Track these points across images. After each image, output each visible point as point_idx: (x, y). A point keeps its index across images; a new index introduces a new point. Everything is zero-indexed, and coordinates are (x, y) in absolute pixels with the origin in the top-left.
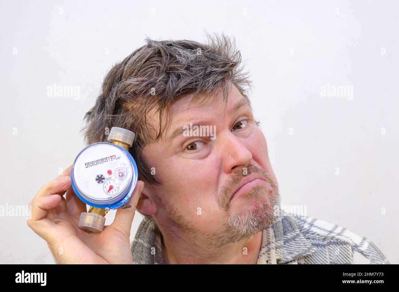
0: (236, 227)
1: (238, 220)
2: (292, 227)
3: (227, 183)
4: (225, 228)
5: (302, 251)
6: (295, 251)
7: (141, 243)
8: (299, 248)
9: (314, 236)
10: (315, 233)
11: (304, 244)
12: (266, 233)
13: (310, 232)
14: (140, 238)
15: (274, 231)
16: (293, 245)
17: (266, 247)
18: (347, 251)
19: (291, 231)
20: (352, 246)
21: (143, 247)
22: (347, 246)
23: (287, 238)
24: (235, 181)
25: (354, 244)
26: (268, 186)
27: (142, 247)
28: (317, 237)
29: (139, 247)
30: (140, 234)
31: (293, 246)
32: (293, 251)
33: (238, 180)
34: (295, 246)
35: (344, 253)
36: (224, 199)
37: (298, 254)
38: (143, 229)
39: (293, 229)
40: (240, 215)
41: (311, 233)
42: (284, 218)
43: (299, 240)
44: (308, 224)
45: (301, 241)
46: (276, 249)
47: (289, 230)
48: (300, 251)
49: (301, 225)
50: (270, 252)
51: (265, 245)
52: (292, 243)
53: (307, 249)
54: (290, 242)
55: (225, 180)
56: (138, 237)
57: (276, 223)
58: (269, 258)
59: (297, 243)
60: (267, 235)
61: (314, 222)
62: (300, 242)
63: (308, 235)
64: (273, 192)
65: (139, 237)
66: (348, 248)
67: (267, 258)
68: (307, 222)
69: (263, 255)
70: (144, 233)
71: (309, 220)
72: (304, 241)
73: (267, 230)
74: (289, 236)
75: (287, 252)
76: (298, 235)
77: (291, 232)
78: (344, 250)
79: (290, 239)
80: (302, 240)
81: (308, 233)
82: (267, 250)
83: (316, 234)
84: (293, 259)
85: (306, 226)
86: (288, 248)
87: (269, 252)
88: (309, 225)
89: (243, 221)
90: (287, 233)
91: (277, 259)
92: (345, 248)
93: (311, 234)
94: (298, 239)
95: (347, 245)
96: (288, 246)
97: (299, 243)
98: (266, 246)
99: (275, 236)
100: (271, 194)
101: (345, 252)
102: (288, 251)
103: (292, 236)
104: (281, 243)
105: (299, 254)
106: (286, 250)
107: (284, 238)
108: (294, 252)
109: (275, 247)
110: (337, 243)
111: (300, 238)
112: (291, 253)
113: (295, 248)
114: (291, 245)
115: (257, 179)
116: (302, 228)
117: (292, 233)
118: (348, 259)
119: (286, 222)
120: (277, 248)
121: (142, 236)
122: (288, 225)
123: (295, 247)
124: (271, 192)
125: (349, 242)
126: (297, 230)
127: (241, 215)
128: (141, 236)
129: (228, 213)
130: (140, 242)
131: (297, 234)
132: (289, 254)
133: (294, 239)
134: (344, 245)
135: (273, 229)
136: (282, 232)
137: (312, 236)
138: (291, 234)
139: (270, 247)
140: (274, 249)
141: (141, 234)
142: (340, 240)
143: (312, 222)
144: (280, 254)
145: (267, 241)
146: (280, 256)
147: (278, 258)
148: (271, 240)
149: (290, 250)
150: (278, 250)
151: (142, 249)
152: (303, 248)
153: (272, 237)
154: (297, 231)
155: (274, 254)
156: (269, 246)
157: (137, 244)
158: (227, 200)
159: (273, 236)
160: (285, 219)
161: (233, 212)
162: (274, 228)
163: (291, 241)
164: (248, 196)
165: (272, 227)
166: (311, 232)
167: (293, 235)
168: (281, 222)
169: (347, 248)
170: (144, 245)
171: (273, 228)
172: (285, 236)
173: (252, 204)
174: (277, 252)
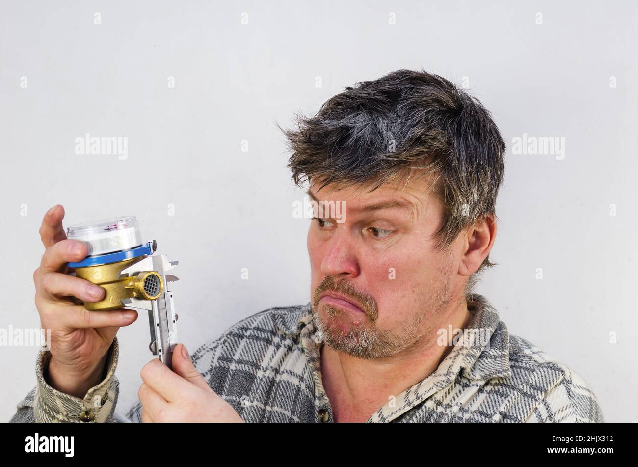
2: (502, 344)
5: (495, 371)
6: (488, 370)
9: (529, 360)
10: (532, 358)
11: (502, 365)
16: (491, 364)
17: (457, 352)
18: (554, 377)
20: (565, 378)
22: (559, 373)
23: (489, 353)
28: (533, 362)
32: (486, 370)
39: (502, 347)
45: (501, 362)
46: (466, 355)
47: (495, 346)
48: (492, 371)
50: (458, 356)
51: (456, 349)
52: (492, 361)
53: (501, 370)
54: (489, 360)
58: (453, 364)
66: (559, 376)
67: (451, 362)
69: (449, 360)
72: (505, 363)
77: (497, 349)
79: (490, 355)
80: (503, 361)
82: (455, 355)
84: (480, 378)
85: (527, 352)
86: (483, 365)
87: (456, 357)
90: (492, 348)
91: (461, 367)
92: (555, 375)
94: (499, 360)
95: (561, 373)
96: (485, 362)
98: (458, 350)
101: (551, 377)
102: (480, 368)
103: (496, 354)
104: (476, 352)
106: (480, 365)
111: (503, 359)
112: (483, 371)
113: (490, 367)
114: (488, 362)
117: (498, 351)
118: (549, 384)
119: (499, 337)
122: (498, 341)
125: (565, 372)
126: (506, 351)
131: (504, 355)
132: (480, 372)
133: (496, 357)
134: (557, 372)
138: (496, 352)
139: (461, 352)
140: (463, 355)
142: (557, 366)
144: (468, 363)
145: (462, 346)
146: (466, 364)
147: (463, 365)
149: (483, 368)
150: (468, 357)
152: (499, 368)
155: (461, 360)
163: (491, 359)
167: (498, 353)
169: (557, 375)
172: (488, 351)
174: (465, 359)
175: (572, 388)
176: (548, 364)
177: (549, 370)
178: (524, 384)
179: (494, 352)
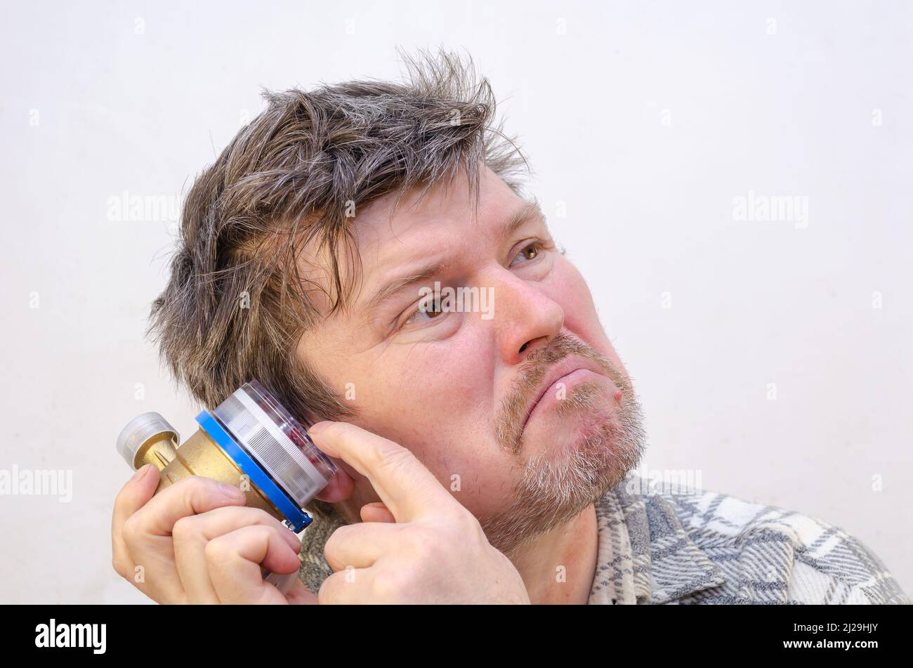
0: (544, 489)
1: (548, 472)
2: (668, 523)
3: (515, 385)
4: (519, 497)
5: (692, 578)
6: (675, 579)
7: (315, 564)
8: (686, 571)
9: (713, 540)
10: (714, 534)
11: (697, 562)
12: (609, 536)
13: (704, 533)
14: (312, 553)
15: (630, 532)
16: (671, 565)
17: (612, 569)
18: (783, 555)
19: (666, 533)
21: (319, 572)
22: (785, 545)
23: (658, 548)
24: (534, 376)
25: (800, 545)
26: (610, 386)
27: (318, 574)
28: (721, 540)
29: (310, 573)
30: (310, 544)
31: (671, 567)
32: (672, 579)
33: (538, 373)
34: (676, 568)
35: (775, 558)
36: (509, 425)
37: (683, 585)
38: (318, 531)
39: (671, 528)
40: (551, 458)
41: (705, 535)
42: (650, 503)
43: (685, 553)
44: (700, 517)
45: (689, 556)
46: (635, 572)
47: (660, 531)
48: (687, 580)
49: (685, 520)
50: (621, 578)
51: (608, 564)
52: (670, 560)
53: (704, 574)
54: (664, 559)
55: (509, 381)
56: (306, 549)
57: (634, 514)
58: (619, 594)
59: (681, 561)
60: (613, 540)
61: (715, 510)
62: (689, 558)
63: (701, 540)
64: (623, 399)
65: (308, 549)
66: (788, 548)
67: (614, 593)
68: (699, 511)
69: (604, 588)
70: (321, 540)
71: (703, 506)
72: (697, 555)
73: (612, 529)
74: (662, 543)
75: (657, 581)
76: (682, 543)
77: (665, 535)
78: (778, 553)
79: (663, 552)
80: (691, 553)
81: (700, 536)
82: (612, 576)
83: (717, 535)
84: (670, 599)
85: (696, 522)
86: (659, 572)
87: (618, 580)
88: (702, 520)
89: (560, 471)
90: (657, 538)
91: (637, 597)
92: (781, 548)
93: (706, 537)
94: (682, 552)
95: (787, 544)
96: (660, 566)
97: (686, 561)
98: (612, 564)
99: (632, 543)
100: (619, 403)
101: (777, 557)
102: (658, 579)
103: (668, 544)
104: (645, 559)
105: (686, 585)
106: (655, 576)
107: (652, 550)
108: (673, 582)
109: (633, 568)
110: (763, 538)
111: (687, 548)
112: (666, 584)
113: (676, 573)
114: (665, 565)
115: (583, 368)
116: (686, 526)
117: (670, 538)
118: (783, 572)
119: (655, 512)
120: (638, 572)
121: (317, 548)
122: (659, 518)
123: (676, 570)
124: (617, 398)
125: (791, 537)
126: (679, 531)
127: (553, 458)
128: (314, 548)
129: (523, 459)
130: (313, 562)
131: (681, 539)
132: (662, 586)
133: (672, 550)
134: (779, 542)
135: (628, 527)
136: (648, 534)
137: (708, 541)
138: (666, 540)
139: (622, 567)
140: (630, 572)
141: (314, 543)
142: (771, 531)
143: (710, 511)
144: (644, 585)
145: (614, 553)
146: (644, 589)
147: (640, 593)
148: (622, 552)
149: (663, 578)
150: (639, 574)
151: (317, 577)
152: (696, 571)
153: (625, 543)
154: (680, 533)
155: (631, 584)
156: (617, 566)
157: (306, 568)
158: (516, 426)
159: (627, 543)
160: (652, 505)
161: (533, 453)
162: (630, 523)
163: (667, 556)
164: (565, 408)
165: (625, 521)
166: (706, 532)
167: (670, 541)
168: (644, 511)
169: (785, 549)
170: (322, 568)
171: (627, 524)
172: (653, 544)
173: (575, 429)
174: (637, 579)
175: (813, 555)
176: (751, 534)
177: (764, 545)
178: (745, 588)
179: (664, 542)
